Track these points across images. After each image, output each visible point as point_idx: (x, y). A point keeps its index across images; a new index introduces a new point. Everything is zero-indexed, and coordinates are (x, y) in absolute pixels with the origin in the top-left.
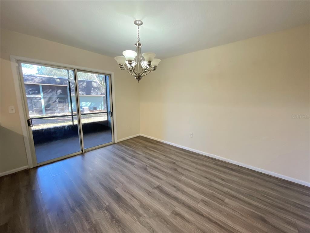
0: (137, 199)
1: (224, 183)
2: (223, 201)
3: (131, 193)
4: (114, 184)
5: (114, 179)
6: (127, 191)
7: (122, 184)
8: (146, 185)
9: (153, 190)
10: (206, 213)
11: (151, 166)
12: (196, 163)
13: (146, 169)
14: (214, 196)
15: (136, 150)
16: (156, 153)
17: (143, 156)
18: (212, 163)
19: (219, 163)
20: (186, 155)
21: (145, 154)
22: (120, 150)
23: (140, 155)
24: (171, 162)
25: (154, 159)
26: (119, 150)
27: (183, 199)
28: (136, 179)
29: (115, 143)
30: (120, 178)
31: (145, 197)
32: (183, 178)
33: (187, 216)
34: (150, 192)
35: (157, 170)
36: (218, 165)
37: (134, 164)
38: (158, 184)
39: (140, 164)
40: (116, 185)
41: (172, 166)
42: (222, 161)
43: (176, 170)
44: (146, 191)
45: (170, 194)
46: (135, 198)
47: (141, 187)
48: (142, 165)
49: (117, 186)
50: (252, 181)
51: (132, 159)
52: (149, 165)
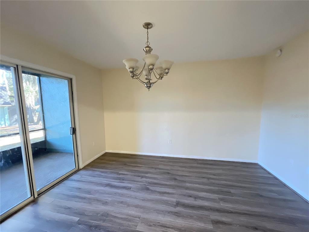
0: (172, 228)
1: (217, 177)
2: (230, 192)
3: (159, 224)
4: (130, 223)
5: (123, 216)
6: (152, 224)
7: (139, 218)
8: (165, 207)
9: (176, 209)
10: (232, 209)
11: (151, 183)
12: (185, 167)
13: (148, 189)
14: (223, 192)
15: (118, 171)
16: (142, 168)
17: (132, 175)
18: (195, 163)
19: (200, 162)
20: (170, 162)
21: (132, 172)
22: (96, 177)
23: (127, 175)
24: (164, 173)
25: (147, 175)
26: (94, 177)
27: (207, 205)
28: (148, 204)
29: (81, 169)
30: (130, 212)
31: (177, 221)
32: (188, 185)
33: (224, 219)
34: (176, 213)
35: (160, 186)
36: (200, 164)
37: (130, 189)
38: (174, 200)
39: (137, 185)
40: (133, 224)
41: (169, 176)
42: (200, 160)
43: (175, 179)
44: (170, 213)
45: (193, 205)
46: (169, 228)
47: (163, 211)
48: (139, 186)
49: (136, 224)
50: (229, 169)
51: (122, 182)
52: (146, 183)
